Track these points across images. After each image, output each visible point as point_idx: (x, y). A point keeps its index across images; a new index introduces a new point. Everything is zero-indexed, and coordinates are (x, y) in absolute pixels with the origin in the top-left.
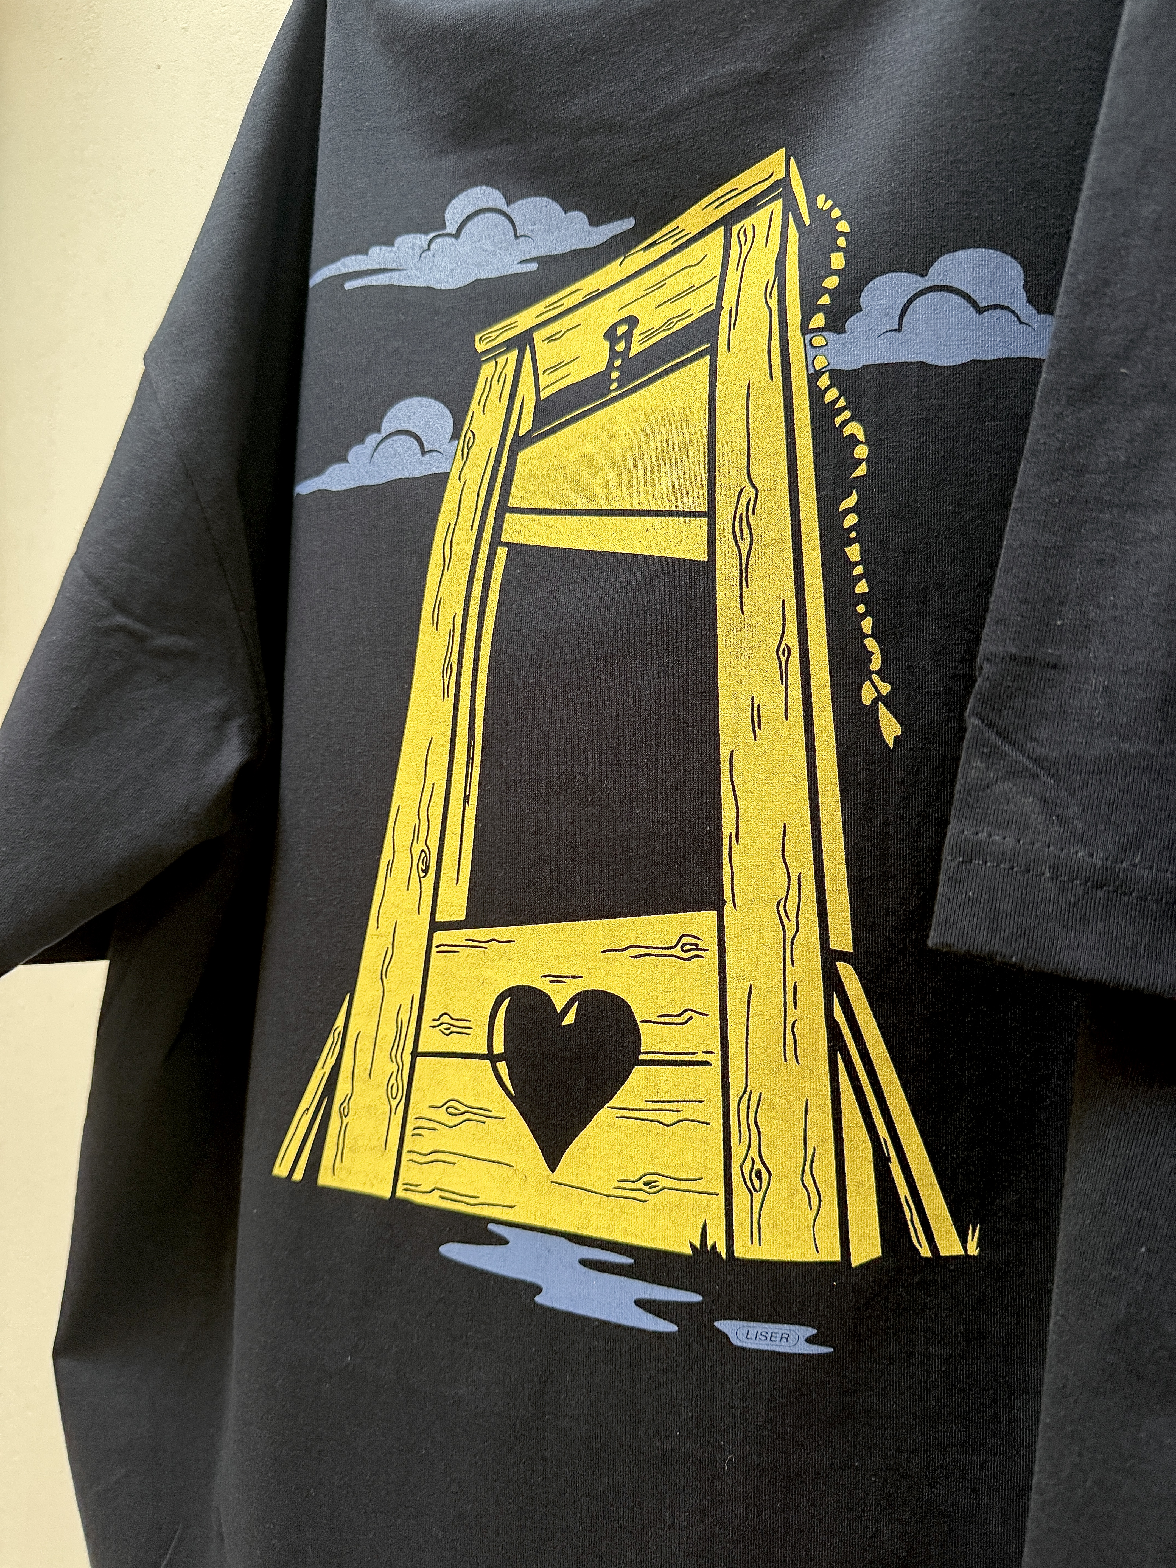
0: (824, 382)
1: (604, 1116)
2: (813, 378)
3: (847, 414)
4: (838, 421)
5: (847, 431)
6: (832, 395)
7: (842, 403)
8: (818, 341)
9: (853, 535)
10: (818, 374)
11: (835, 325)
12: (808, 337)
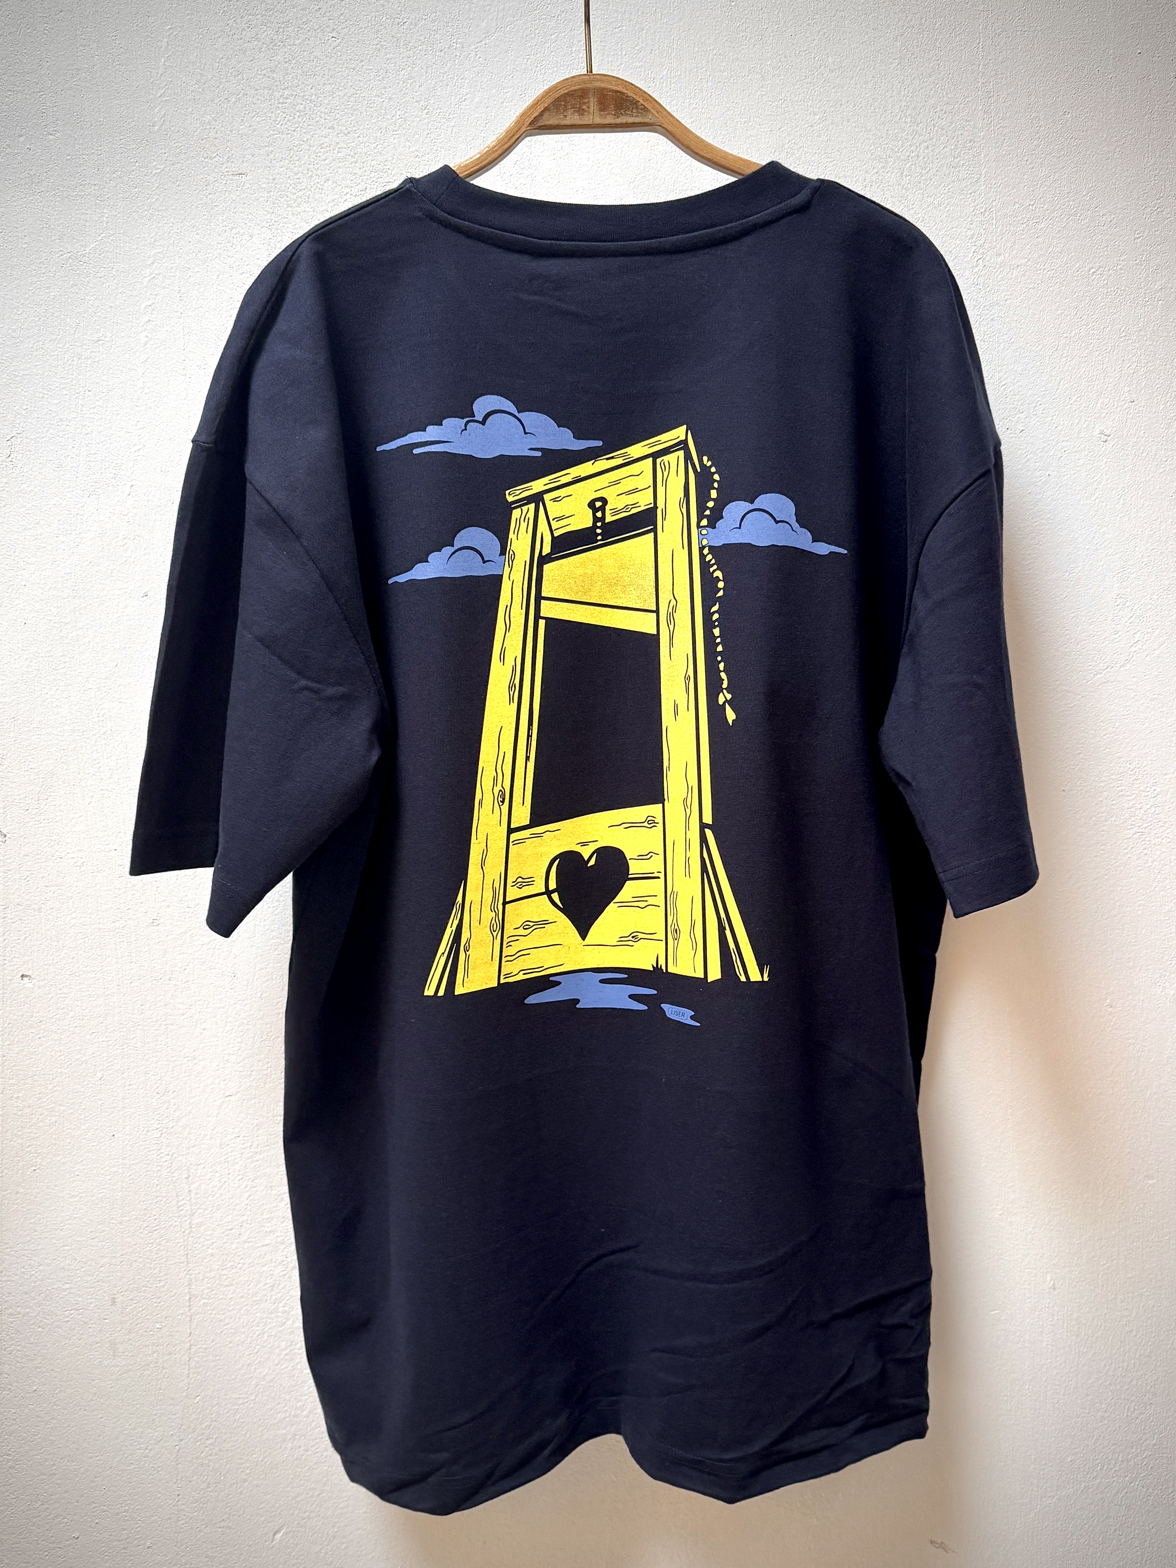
0: (706, 551)
1: (611, 908)
2: (701, 549)
3: (715, 567)
4: (711, 570)
5: (715, 575)
6: (709, 557)
7: (713, 561)
8: (704, 532)
9: (716, 623)
10: (704, 547)
11: (712, 525)
12: (700, 529)
